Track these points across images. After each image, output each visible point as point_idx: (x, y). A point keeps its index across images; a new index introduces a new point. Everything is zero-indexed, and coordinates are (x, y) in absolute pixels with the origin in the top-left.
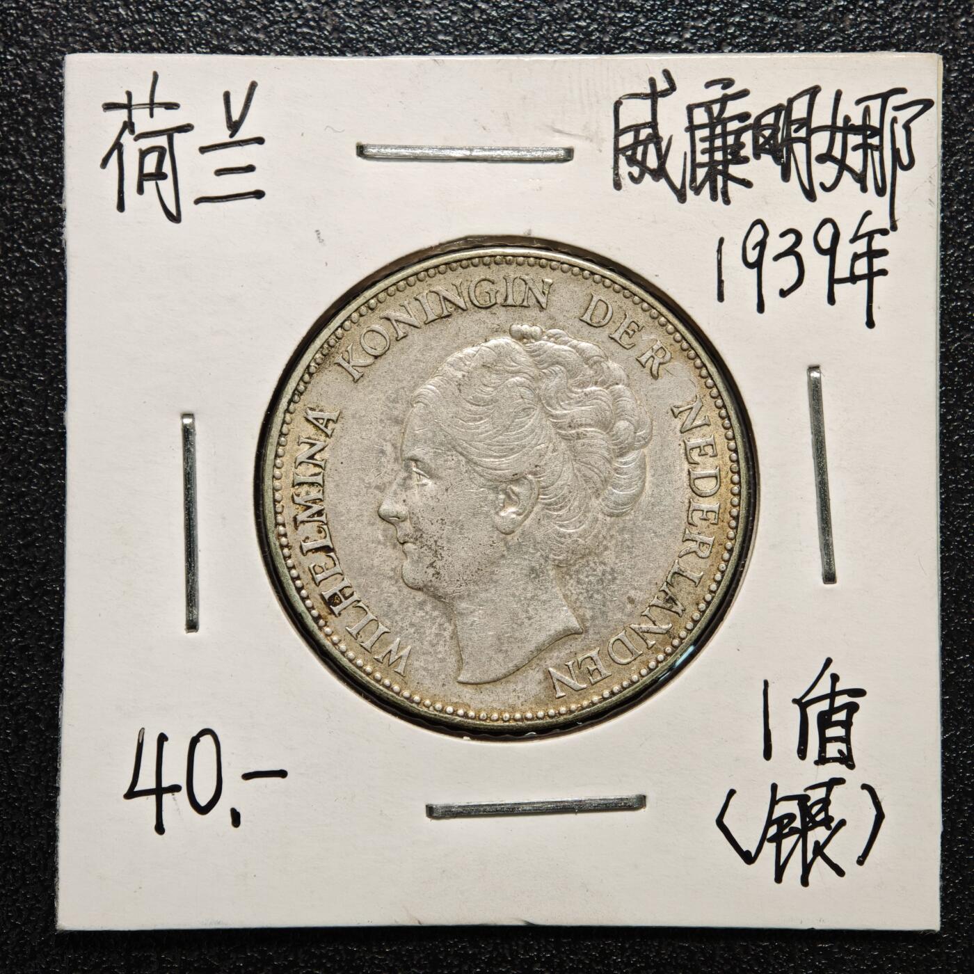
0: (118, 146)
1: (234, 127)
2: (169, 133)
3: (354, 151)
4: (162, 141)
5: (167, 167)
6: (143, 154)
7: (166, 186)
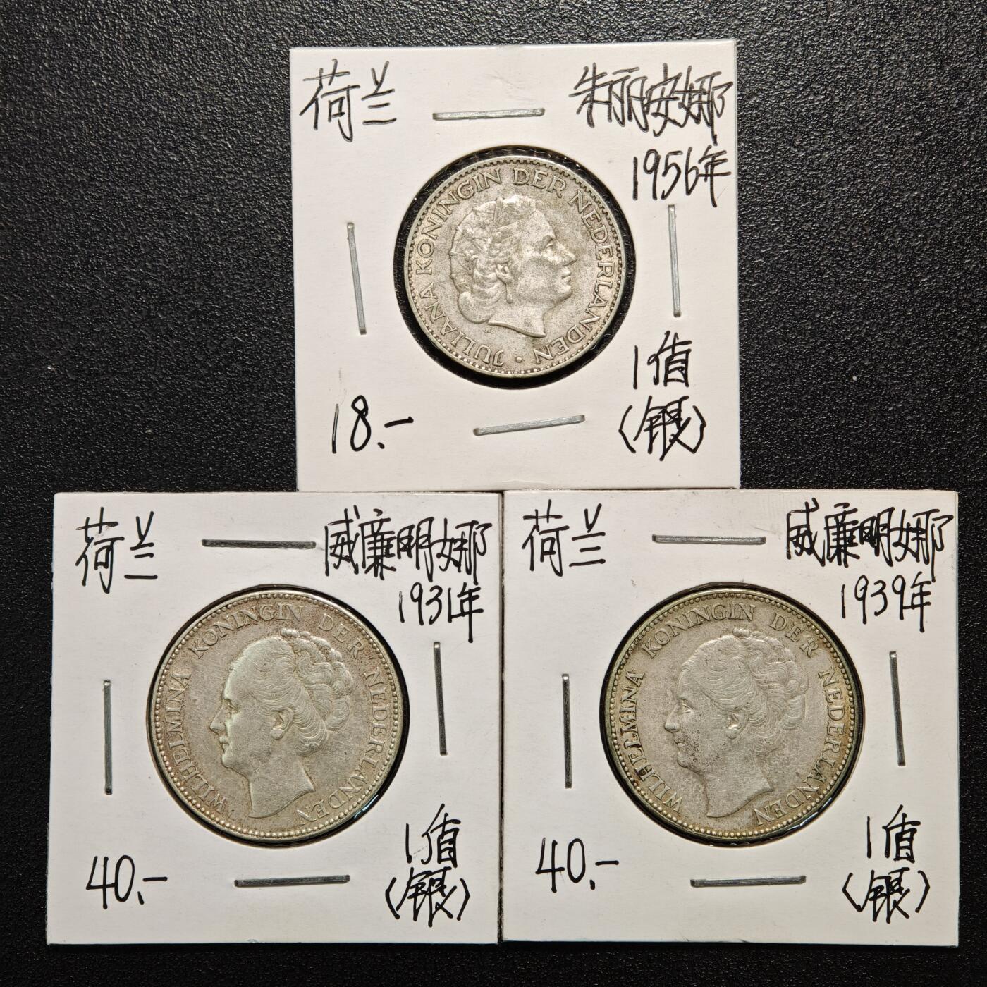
0: (531, 538)
1: (590, 527)
2: (557, 531)
3: (651, 539)
4: (553, 535)
5: (555, 548)
6: (543, 541)
7: (555, 557)
